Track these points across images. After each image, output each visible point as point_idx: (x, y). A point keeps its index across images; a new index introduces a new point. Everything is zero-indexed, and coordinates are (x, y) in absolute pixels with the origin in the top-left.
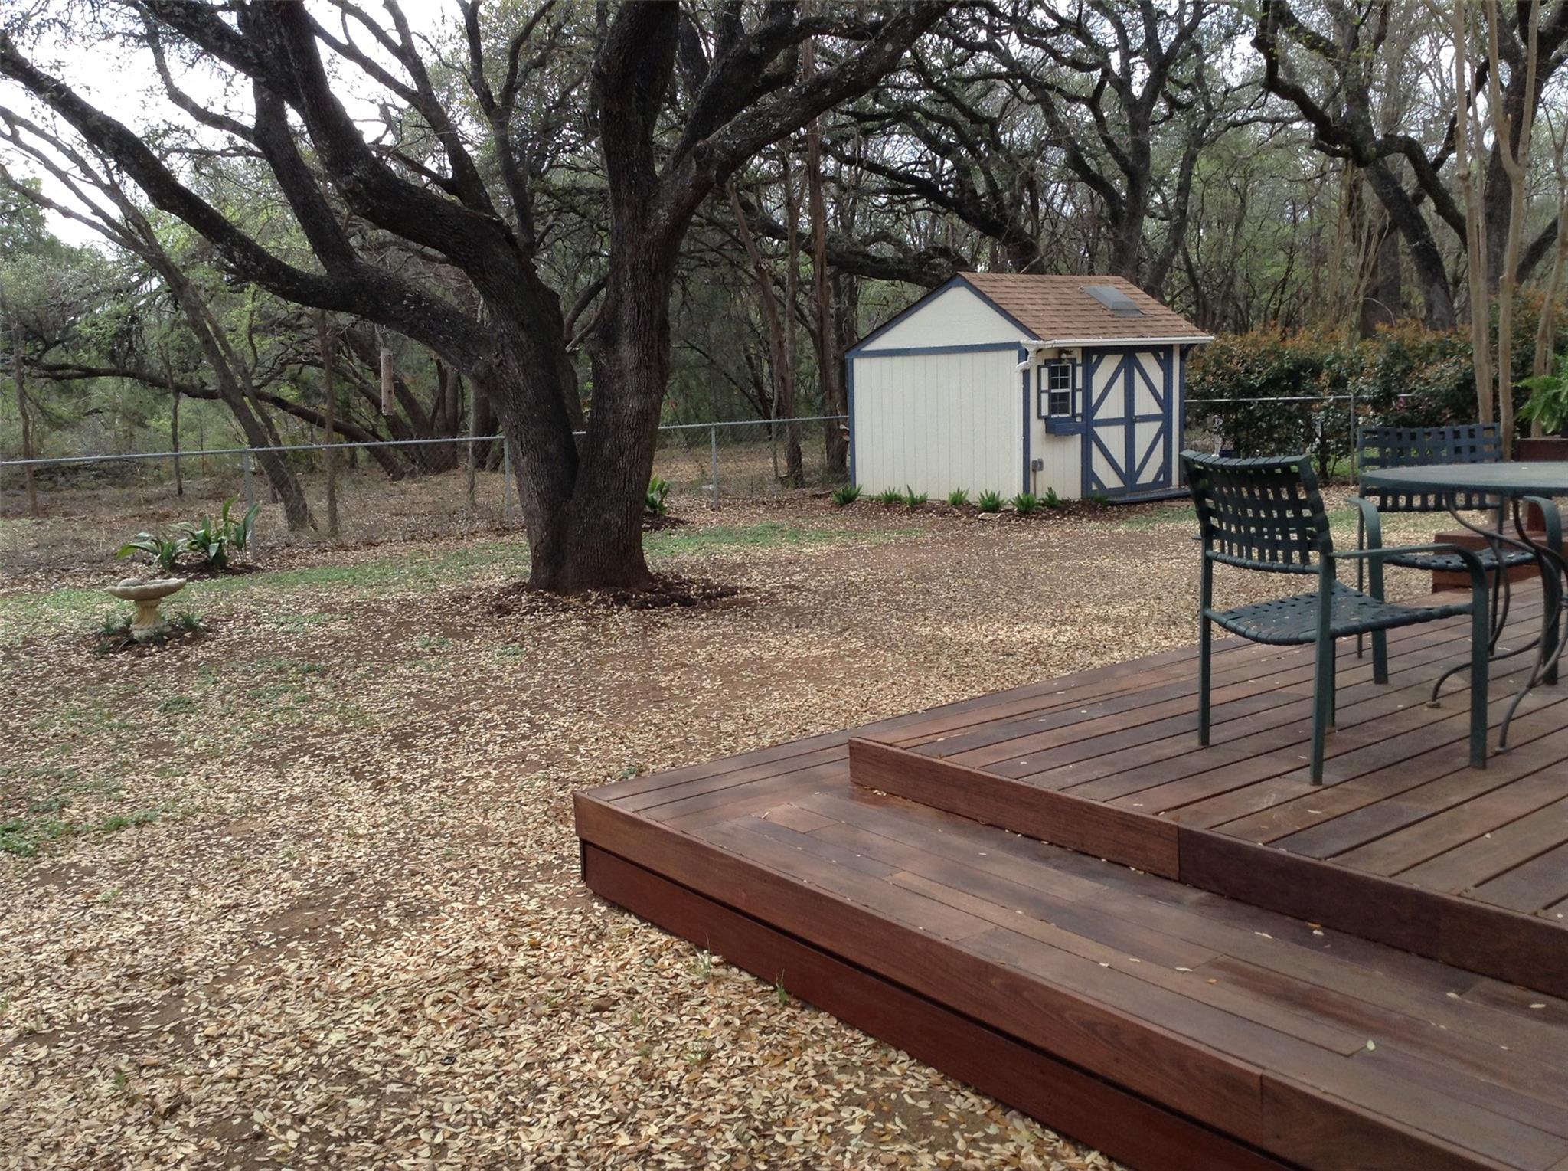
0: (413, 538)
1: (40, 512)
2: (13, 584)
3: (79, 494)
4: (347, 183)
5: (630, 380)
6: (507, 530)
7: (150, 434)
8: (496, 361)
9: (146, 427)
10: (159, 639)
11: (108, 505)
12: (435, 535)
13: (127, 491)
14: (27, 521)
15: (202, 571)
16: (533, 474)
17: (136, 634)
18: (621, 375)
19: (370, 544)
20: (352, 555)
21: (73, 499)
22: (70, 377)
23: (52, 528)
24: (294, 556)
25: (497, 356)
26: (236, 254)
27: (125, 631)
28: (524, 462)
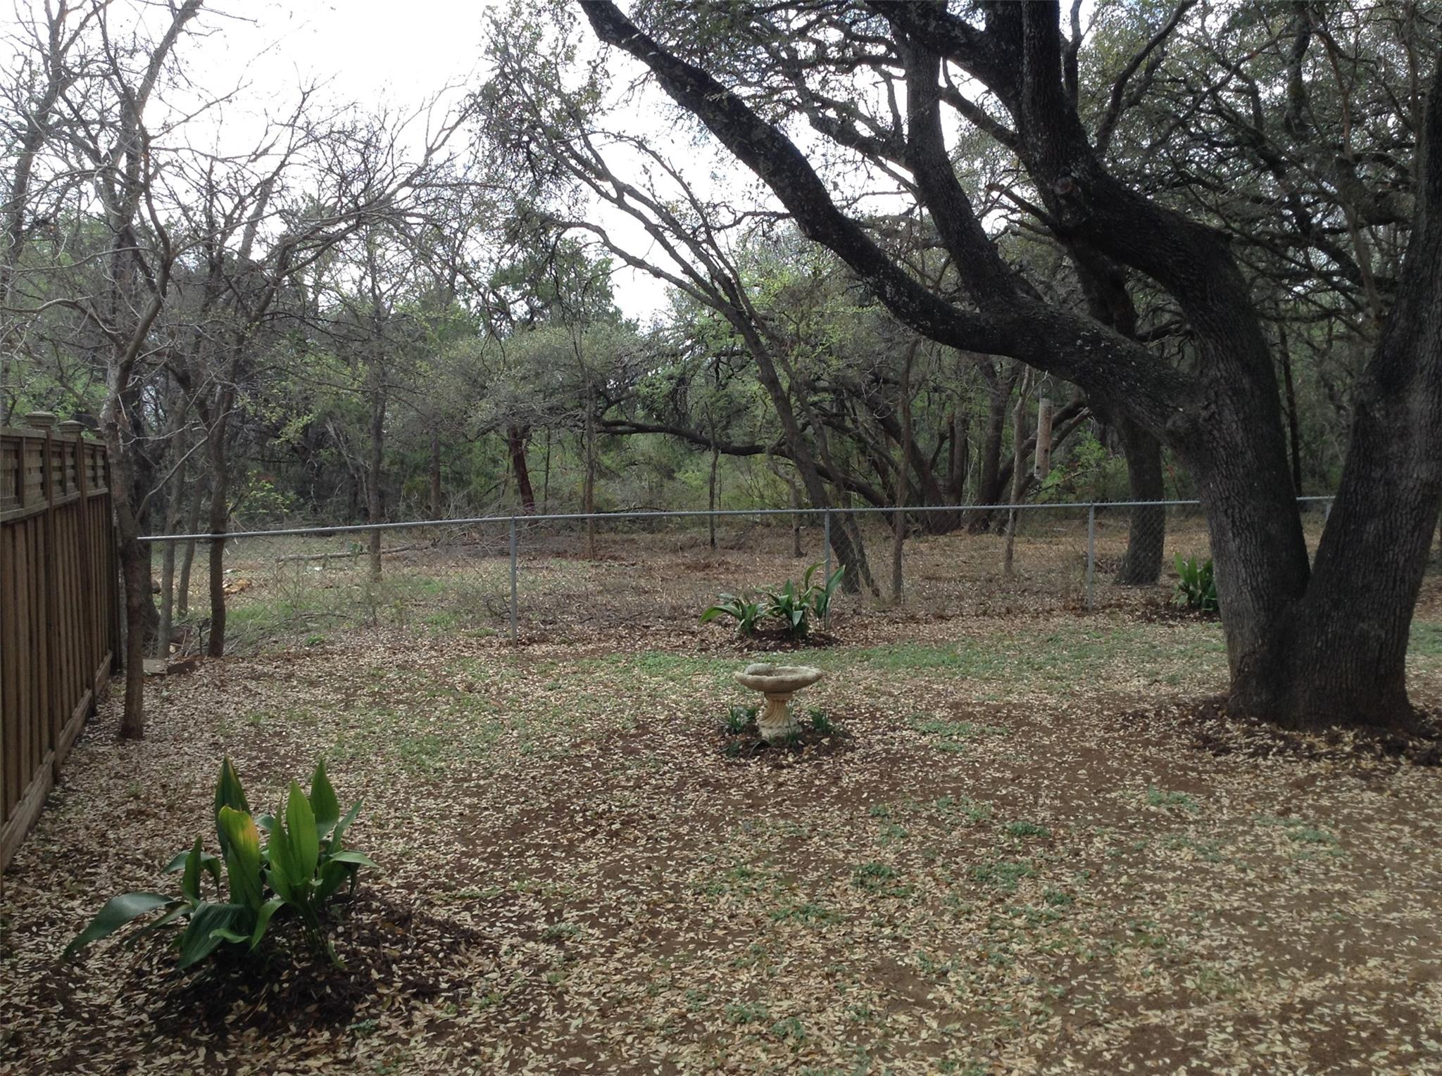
0: (984, 613)
1: (594, 554)
2: (599, 640)
3: (618, 538)
4: (1064, 186)
5: (1418, 441)
6: (1084, 609)
7: (677, 485)
8: (1204, 414)
9: (673, 479)
10: (792, 743)
11: (647, 549)
12: (1009, 611)
13: (659, 536)
14: (586, 564)
15: (783, 640)
16: (1246, 562)
17: (766, 733)
18: (1404, 434)
19: (942, 618)
20: (925, 630)
21: (615, 542)
22: (622, 433)
23: (611, 572)
24: (866, 627)
25: (1206, 408)
26: (888, 289)
27: (753, 730)
28: (1233, 546)
